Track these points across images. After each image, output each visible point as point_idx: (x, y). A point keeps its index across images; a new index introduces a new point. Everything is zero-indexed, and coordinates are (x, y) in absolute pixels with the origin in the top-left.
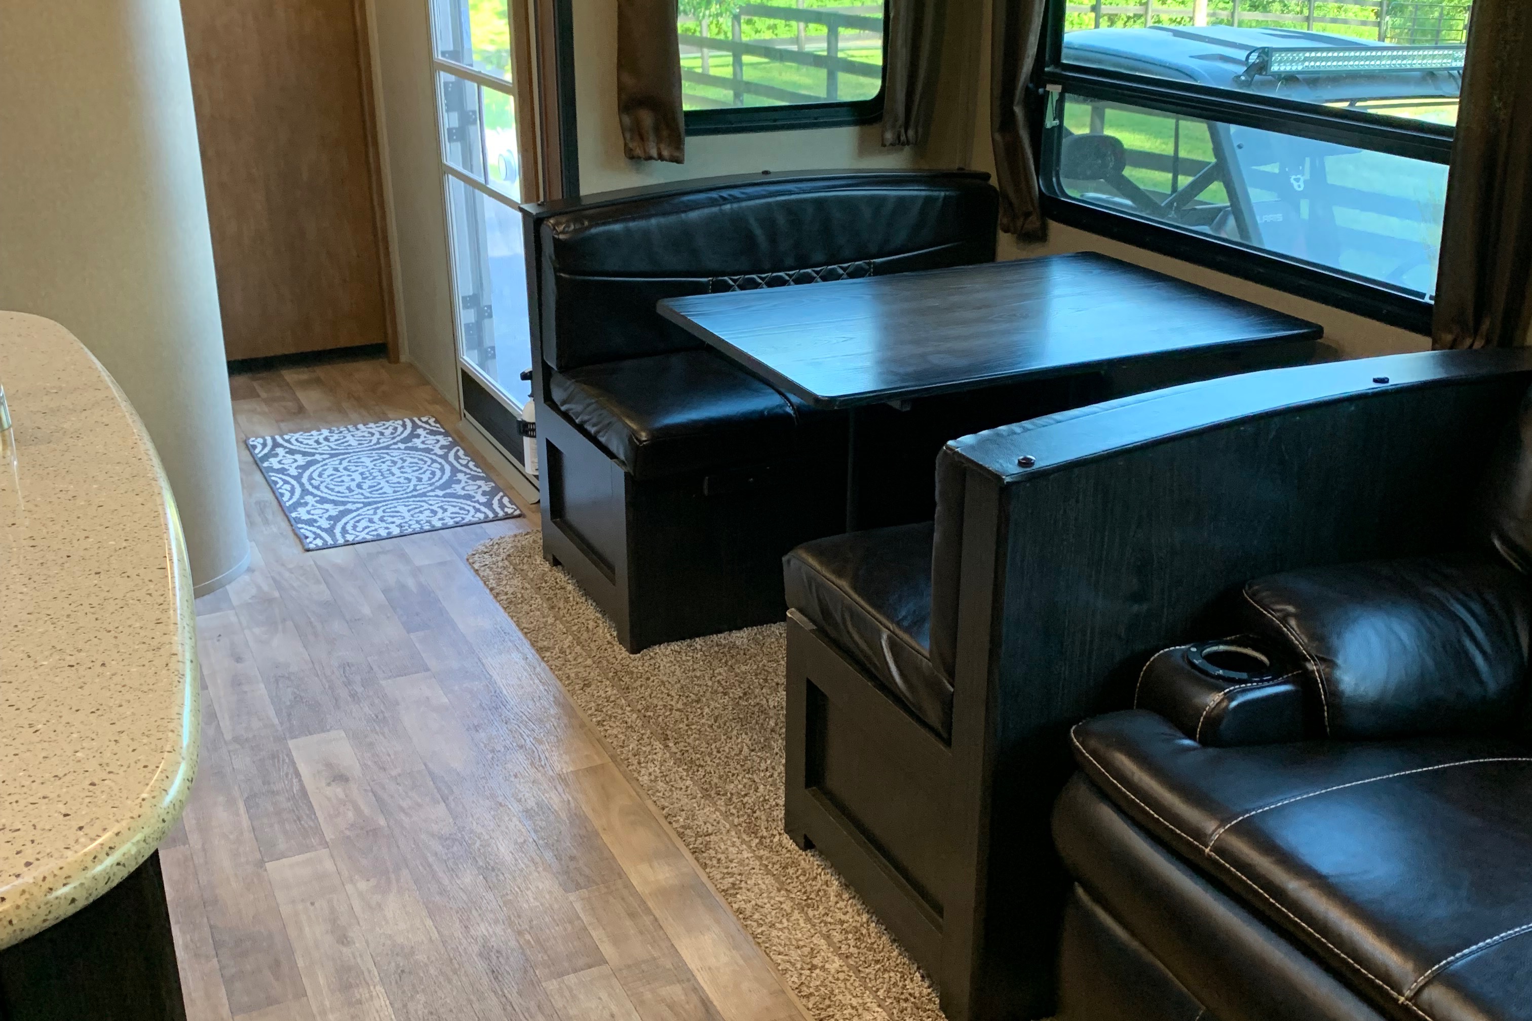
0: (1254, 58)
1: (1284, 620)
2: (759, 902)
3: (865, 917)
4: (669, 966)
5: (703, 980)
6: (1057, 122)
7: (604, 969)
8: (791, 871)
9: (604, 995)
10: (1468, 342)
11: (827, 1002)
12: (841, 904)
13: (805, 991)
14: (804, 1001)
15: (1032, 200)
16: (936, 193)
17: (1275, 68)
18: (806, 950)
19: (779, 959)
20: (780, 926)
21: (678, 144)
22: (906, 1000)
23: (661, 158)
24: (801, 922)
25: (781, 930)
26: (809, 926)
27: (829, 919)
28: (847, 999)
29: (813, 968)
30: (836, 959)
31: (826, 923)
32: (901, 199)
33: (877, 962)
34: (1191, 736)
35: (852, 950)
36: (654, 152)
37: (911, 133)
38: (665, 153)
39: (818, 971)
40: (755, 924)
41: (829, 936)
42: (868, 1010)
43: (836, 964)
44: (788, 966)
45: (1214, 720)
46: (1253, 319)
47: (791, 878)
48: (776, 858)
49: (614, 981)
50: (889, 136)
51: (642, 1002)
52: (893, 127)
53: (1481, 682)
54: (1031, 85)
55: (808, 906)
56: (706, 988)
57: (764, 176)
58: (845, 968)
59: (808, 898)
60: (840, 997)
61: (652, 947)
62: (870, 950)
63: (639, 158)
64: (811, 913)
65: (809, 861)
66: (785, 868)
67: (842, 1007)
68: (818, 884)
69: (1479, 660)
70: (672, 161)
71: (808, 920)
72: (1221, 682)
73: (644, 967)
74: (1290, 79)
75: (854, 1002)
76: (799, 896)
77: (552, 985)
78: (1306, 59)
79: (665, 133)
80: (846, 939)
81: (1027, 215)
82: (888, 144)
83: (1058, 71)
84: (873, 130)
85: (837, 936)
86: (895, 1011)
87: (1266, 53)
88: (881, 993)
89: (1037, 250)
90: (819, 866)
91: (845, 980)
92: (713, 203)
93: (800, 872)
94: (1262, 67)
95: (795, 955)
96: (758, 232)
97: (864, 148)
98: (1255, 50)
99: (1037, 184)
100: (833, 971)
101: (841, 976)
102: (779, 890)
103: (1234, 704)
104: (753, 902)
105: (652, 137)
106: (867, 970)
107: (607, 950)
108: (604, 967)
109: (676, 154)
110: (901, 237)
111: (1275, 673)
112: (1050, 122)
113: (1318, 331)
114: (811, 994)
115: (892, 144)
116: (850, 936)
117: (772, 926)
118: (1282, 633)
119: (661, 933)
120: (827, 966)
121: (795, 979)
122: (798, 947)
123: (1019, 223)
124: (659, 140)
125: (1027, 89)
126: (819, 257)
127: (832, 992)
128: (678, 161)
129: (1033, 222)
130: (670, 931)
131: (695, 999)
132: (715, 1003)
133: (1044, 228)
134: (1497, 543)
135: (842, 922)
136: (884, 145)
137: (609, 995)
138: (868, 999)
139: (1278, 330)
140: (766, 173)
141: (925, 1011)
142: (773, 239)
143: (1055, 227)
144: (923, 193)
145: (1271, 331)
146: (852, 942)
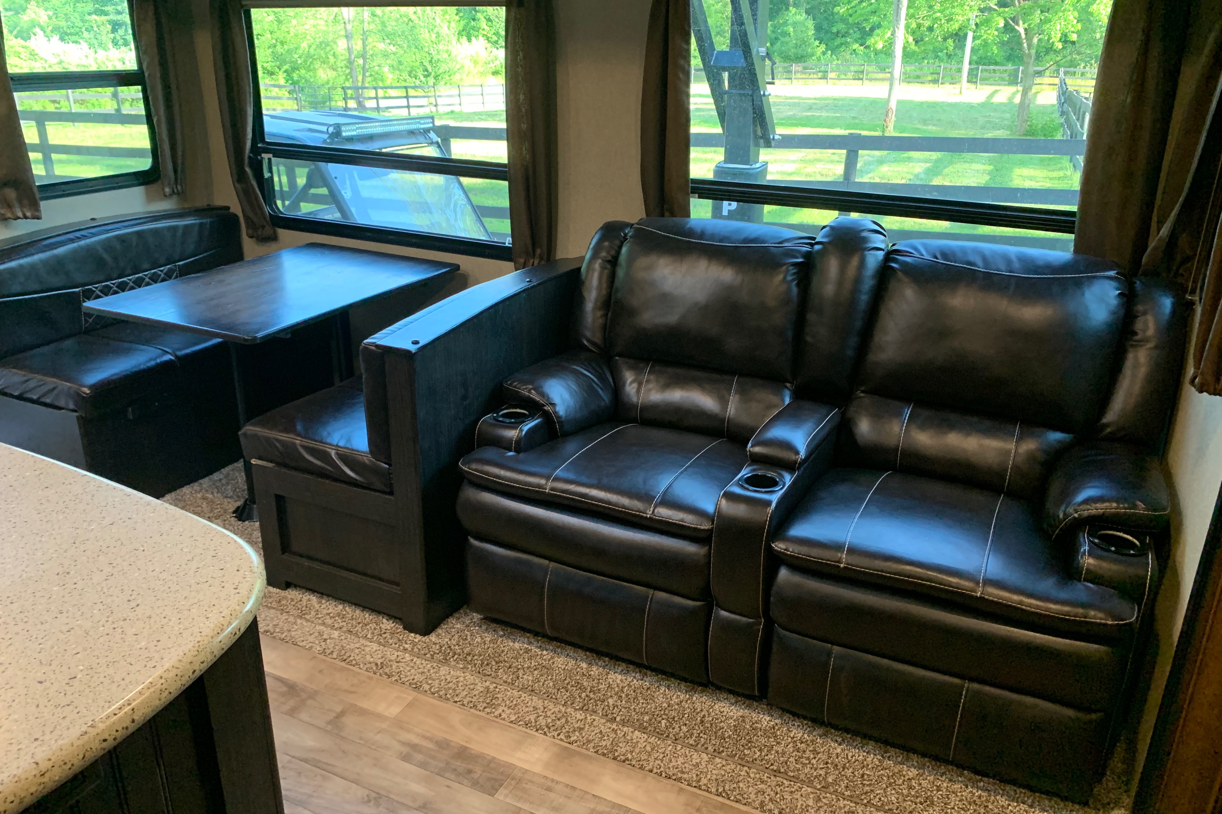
0: (331, 129)
1: (529, 392)
2: (275, 623)
3: (341, 607)
6: (269, 175)
8: (284, 602)
10: (531, 261)
11: (343, 652)
12: (323, 606)
13: (328, 651)
14: (330, 656)
15: (265, 218)
16: (204, 221)
17: (344, 134)
18: (316, 634)
19: (304, 644)
20: (294, 629)
21: (35, 206)
22: (385, 633)
23: (26, 217)
24: (305, 624)
25: (296, 630)
26: (310, 624)
27: (320, 616)
28: (352, 646)
29: (325, 640)
30: (335, 632)
31: (319, 618)
32: (186, 226)
33: (359, 623)
34: (511, 451)
35: (341, 624)
36: (20, 214)
37: (179, 187)
38: (28, 214)
39: (328, 641)
40: (279, 634)
41: (324, 624)
42: (366, 646)
43: (336, 634)
44: (311, 644)
45: (518, 441)
46: (424, 266)
47: (286, 605)
48: (270, 600)
50: (167, 190)
52: (169, 184)
53: (604, 400)
54: (251, 155)
55: (304, 614)
57: (93, 221)
58: (342, 634)
59: (302, 611)
60: (348, 647)
62: (352, 619)
63: (10, 218)
64: (308, 617)
65: (292, 594)
66: (280, 602)
67: (352, 650)
68: (304, 603)
69: (599, 390)
70: (34, 218)
71: (307, 620)
72: (516, 425)
74: (350, 139)
75: (357, 645)
76: (296, 613)
78: (357, 129)
79: (26, 202)
80: (335, 620)
81: (263, 227)
82: (167, 194)
83: (265, 146)
84: (154, 187)
85: (329, 621)
86: (381, 640)
87: (338, 126)
88: (369, 636)
89: (273, 245)
90: (299, 594)
91: (345, 639)
92: (72, 241)
93: (290, 601)
94: (337, 133)
95: (311, 639)
96: (105, 256)
97: (150, 198)
98: (331, 125)
99: (267, 209)
100: (337, 637)
101: (343, 638)
102: (282, 614)
103: (524, 433)
104: (271, 625)
105: (17, 205)
106: (356, 629)
109: (37, 214)
110: (191, 248)
111: (532, 416)
112: (267, 175)
113: (457, 267)
114: (332, 652)
115: (170, 195)
116: (337, 618)
117: (289, 631)
118: (531, 398)
120: (332, 636)
121: (319, 648)
122: (311, 635)
123: (260, 232)
124: (22, 206)
125: (249, 157)
126: (146, 266)
127: (342, 646)
128: (39, 218)
129: (268, 231)
133: (275, 233)
134: (585, 342)
135: (329, 614)
136: (165, 196)
138: (363, 641)
139: (441, 269)
140: (93, 219)
141: (398, 633)
142: (115, 259)
143: (281, 232)
144: (198, 221)
145: (438, 270)
146: (340, 621)
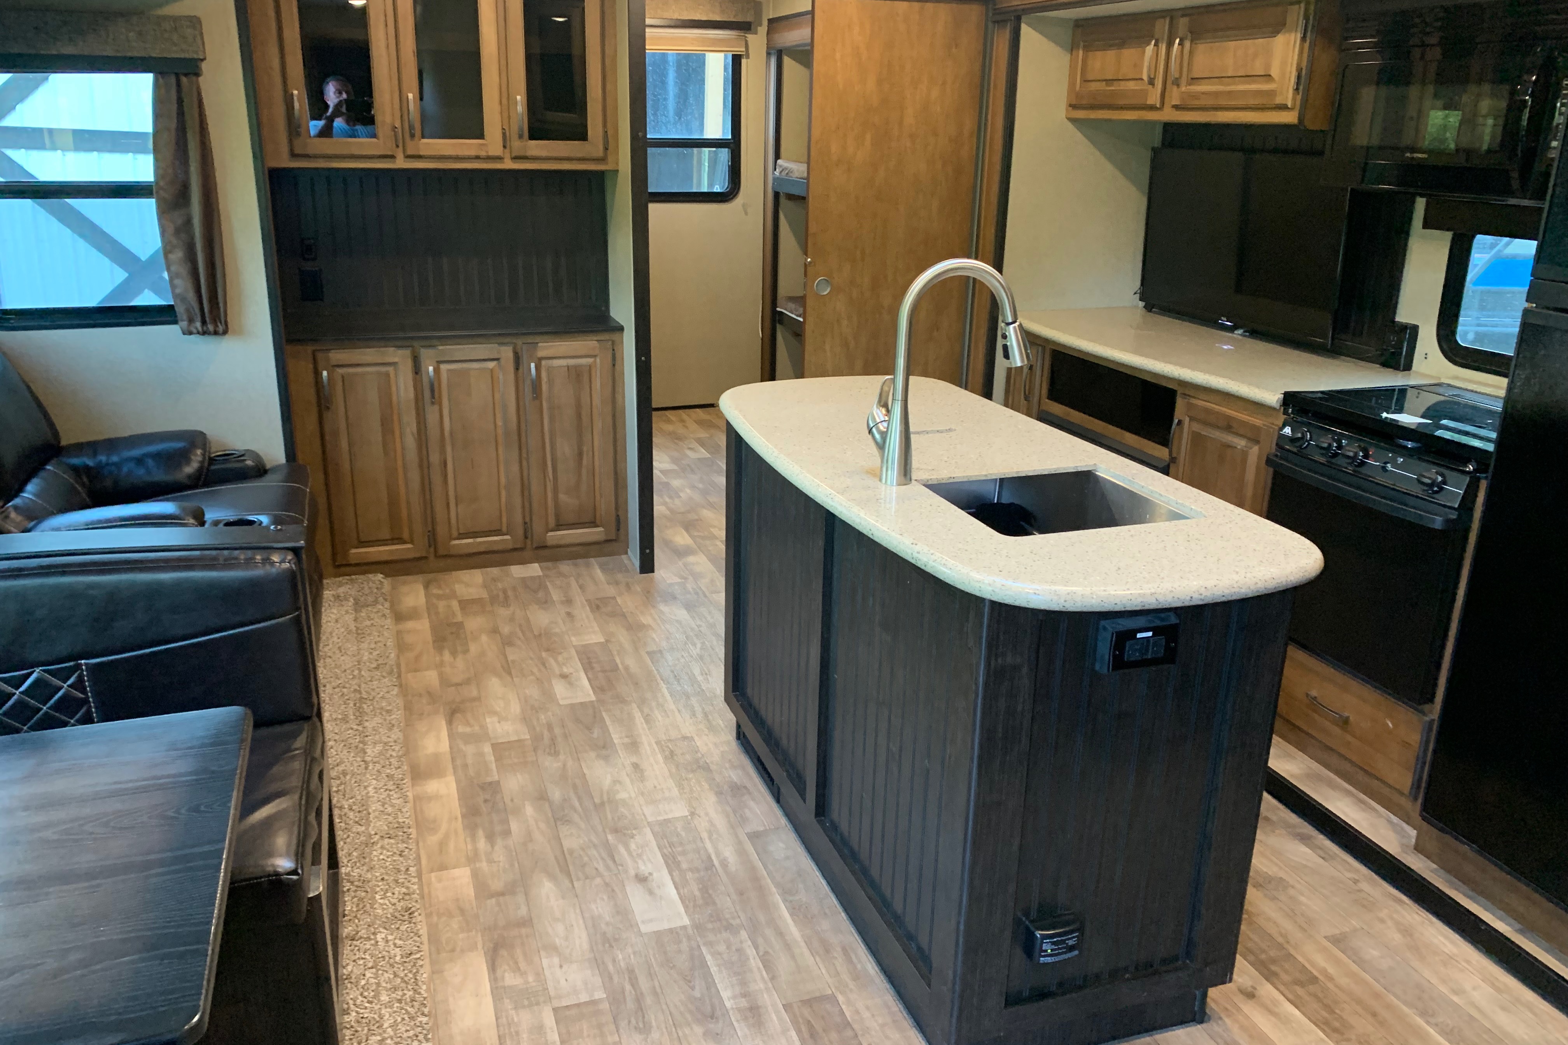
4: (507, 1001)
5: (487, 987)
7: (556, 1004)
9: (563, 982)
49: (552, 993)
51: (537, 974)
56: (487, 980)
61: (513, 1019)
73: (526, 1003)
77: (600, 995)
107: (549, 1019)
108: (557, 1006)
119: (501, 1033)
130: (494, 1033)
131: (499, 973)
132: (485, 968)
137: (559, 982)
